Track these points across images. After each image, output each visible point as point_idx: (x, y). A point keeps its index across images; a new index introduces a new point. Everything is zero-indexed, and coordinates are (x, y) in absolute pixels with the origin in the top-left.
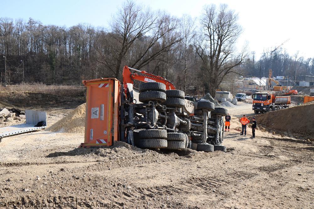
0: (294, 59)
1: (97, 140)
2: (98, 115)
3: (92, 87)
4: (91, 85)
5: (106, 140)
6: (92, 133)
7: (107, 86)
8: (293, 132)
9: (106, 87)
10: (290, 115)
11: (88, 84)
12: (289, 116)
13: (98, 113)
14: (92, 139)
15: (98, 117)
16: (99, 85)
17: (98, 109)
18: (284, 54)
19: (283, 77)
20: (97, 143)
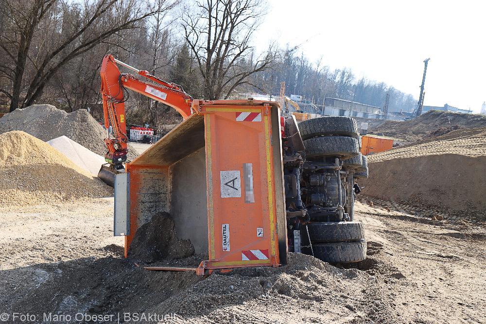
0: (314, 67)
1: (244, 252)
2: (240, 189)
3: (217, 118)
4: (216, 114)
5: (265, 252)
6: (228, 233)
7: (258, 119)
8: (402, 203)
9: (255, 120)
10: (389, 172)
11: (208, 110)
12: (387, 174)
13: (238, 184)
14: (228, 250)
15: (238, 194)
16: (238, 114)
17: (237, 174)
18: (300, 57)
19: (301, 97)
20: (245, 258)
